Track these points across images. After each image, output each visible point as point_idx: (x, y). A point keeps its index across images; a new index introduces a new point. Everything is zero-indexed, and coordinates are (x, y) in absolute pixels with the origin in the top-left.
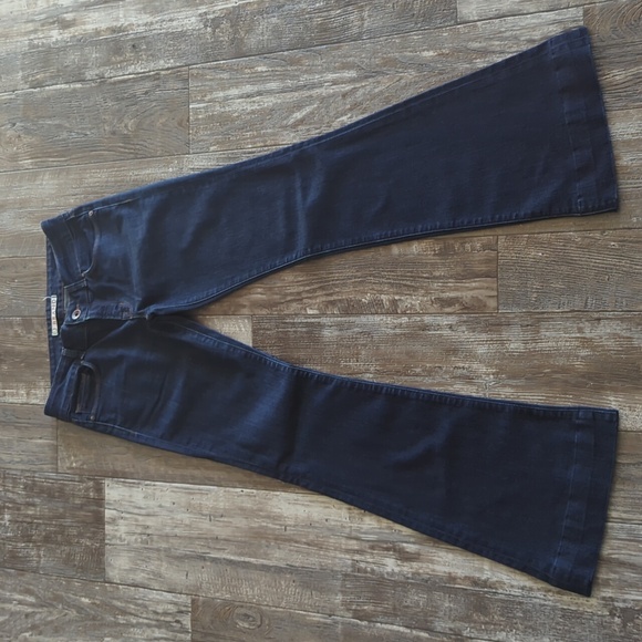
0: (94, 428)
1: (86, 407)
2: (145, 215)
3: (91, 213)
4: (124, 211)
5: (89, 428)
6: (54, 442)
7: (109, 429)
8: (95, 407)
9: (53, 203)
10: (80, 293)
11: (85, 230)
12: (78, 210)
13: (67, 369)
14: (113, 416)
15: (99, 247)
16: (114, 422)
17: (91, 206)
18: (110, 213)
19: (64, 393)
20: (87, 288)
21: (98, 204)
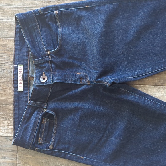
0: (52, 153)
1: (46, 140)
2: (101, 17)
3: (56, 12)
4: (83, 13)
5: (48, 154)
6: (15, 161)
7: (63, 155)
8: (52, 140)
9: (21, 3)
10: (46, 65)
11: (50, 23)
12: (46, 9)
13: (31, 114)
14: (67, 146)
15: (63, 35)
16: (68, 150)
17: (56, 8)
18: (72, 13)
19: (30, 131)
20: (51, 62)
21: (62, 6)
